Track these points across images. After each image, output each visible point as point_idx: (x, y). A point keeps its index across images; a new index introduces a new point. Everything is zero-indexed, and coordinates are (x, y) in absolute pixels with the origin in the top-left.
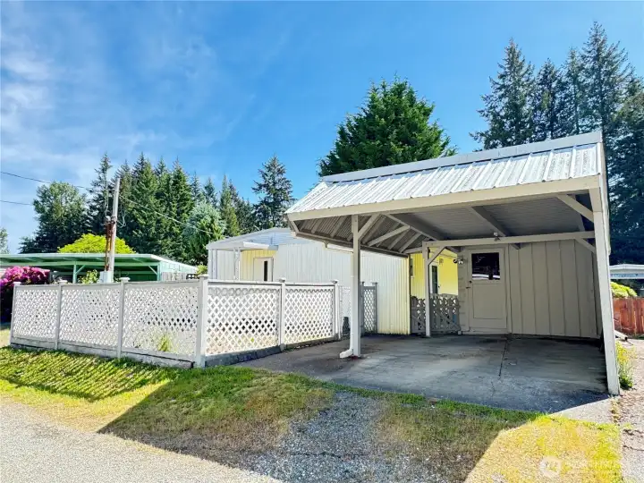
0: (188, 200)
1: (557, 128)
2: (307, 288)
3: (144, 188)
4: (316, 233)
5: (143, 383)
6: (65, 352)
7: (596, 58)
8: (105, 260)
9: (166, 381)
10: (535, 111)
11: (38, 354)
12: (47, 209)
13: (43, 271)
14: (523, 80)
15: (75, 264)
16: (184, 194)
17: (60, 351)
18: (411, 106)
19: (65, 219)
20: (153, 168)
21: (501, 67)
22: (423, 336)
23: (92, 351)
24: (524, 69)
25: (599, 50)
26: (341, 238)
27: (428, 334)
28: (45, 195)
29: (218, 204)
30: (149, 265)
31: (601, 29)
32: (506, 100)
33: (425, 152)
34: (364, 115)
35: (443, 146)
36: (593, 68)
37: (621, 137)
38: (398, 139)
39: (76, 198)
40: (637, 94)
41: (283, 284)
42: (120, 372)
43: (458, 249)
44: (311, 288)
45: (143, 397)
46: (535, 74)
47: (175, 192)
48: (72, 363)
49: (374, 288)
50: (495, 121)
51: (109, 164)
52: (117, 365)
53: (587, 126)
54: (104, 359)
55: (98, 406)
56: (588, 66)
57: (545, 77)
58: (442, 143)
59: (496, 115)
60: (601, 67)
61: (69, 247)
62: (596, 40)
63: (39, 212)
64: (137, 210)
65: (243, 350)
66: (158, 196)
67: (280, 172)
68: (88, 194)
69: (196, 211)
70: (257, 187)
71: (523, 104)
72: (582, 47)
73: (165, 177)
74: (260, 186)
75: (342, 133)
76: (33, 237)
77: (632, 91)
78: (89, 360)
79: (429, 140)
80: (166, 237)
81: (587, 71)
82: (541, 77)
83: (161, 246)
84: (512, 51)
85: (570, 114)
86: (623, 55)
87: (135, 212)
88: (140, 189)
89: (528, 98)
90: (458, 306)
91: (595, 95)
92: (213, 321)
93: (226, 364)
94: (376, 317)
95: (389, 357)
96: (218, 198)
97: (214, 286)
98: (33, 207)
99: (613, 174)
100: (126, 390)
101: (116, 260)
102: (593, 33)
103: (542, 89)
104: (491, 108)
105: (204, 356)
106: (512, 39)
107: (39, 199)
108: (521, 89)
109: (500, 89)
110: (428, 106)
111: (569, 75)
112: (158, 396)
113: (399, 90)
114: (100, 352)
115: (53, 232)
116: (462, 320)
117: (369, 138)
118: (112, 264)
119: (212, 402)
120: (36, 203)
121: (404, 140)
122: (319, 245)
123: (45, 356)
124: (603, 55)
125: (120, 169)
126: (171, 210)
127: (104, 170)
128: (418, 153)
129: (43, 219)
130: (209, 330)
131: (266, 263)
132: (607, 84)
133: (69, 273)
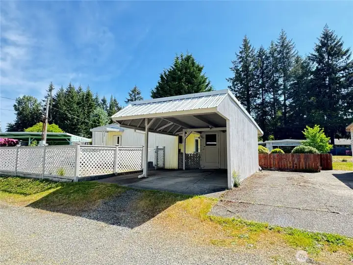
0: (93, 106)
1: (264, 78)
2: (129, 149)
3: (71, 100)
4: (130, 125)
5: (50, 188)
6: (19, 177)
7: (282, 46)
8: (42, 135)
9: (60, 187)
10: (255, 69)
11: (7, 178)
12: (21, 109)
13: (15, 140)
14: (250, 54)
15: (30, 137)
16: (91, 103)
17: (17, 176)
18: (193, 66)
19: (30, 114)
20: (75, 90)
21: (241, 48)
22: (182, 169)
23: (31, 176)
24: (251, 49)
25: (283, 43)
26: (142, 127)
27: (184, 169)
28: (20, 103)
29: (108, 108)
30: (66, 138)
31: (285, 33)
32: (242, 63)
33: (198, 87)
34: (172, 69)
35: (207, 85)
36: (280, 50)
37: (292, 82)
38: (186, 81)
39: (36, 104)
40: (299, 63)
41: (117, 147)
42: (41, 184)
43: (200, 132)
44: (131, 149)
45: (48, 194)
46: (256, 52)
47: (87, 102)
48: (22, 181)
49: (164, 149)
50: (237, 73)
51: (53, 88)
52: (41, 182)
53: (277, 77)
54: (36, 179)
55: (28, 197)
56: (278, 49)
57: (260, 53)
58: (206, 84)
59: (237, 70)
60: (283, 50)
61: (30, 129)
62: (282, 38)
63: (16, 111)
64: (67, 111)
65: (98, 175)
66: (78, 104)
67: (138, 94)
68: (42, 102)
69: (96, 112)
70: (127, 100)
71: (250, 65)
72: (277, 41)
73: (82, 95)
74: (129, 100)
75: (162, 77)
76: (13, 123)
77: (297, 61)
78: (29, 180)
79: (200, 82)
80: (82, 124)
81: (278, 51)
82: (258, 53)
83: (79, 128)
84: (245, 41)
85: (270, 71)
86: (294, 45)
87: (66, 112)
88: (69, 100)
89: (252, 63)
90: (200, 157)
91: (281, 63)
92: (82, 162)
93: (87, 180)
94: (164, 162)
95: (157, 177)
96: (108, 105)
97: (83, 148)
98: (14, 108)
99: (287, 99)
100: (42, 191)
101: (48, 135)
102: (281, 34)
103: (258, 59)
104: (235, 67)
105: (77, 177)
106: (246, 36)
107: (17, 104)
108: (249, 59)
109: (240, 58)
110: (201, 66)
111: (270, 53)
112: (54, 193)
113: (188, 58)
114: (34, 177)
115: (24, 120)
116: (201, 163)
117: (173, 80)
118: (45, 137)
119: (76, 195)
120: (15, 106)
121: (189, 82)
122: (133, 130)
123: (10, 179)
124: (285, 45)
125: (59, 90)
126: (84, 111)
127: (50, 90)
128: (195, 88)
129: (18, 114)
130: (81, 166)
131: (118, 138)
132: (286, 58)
133: (27, 141)
